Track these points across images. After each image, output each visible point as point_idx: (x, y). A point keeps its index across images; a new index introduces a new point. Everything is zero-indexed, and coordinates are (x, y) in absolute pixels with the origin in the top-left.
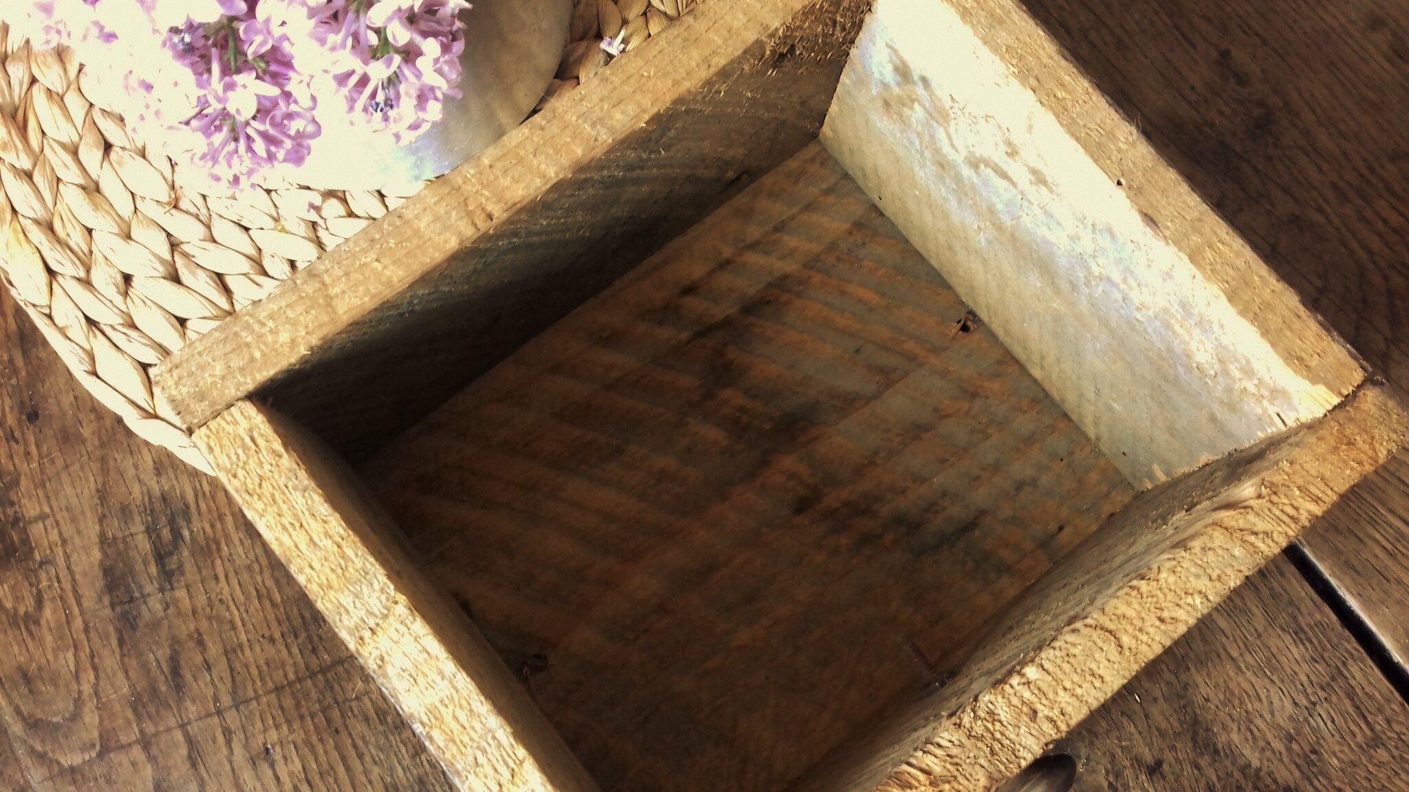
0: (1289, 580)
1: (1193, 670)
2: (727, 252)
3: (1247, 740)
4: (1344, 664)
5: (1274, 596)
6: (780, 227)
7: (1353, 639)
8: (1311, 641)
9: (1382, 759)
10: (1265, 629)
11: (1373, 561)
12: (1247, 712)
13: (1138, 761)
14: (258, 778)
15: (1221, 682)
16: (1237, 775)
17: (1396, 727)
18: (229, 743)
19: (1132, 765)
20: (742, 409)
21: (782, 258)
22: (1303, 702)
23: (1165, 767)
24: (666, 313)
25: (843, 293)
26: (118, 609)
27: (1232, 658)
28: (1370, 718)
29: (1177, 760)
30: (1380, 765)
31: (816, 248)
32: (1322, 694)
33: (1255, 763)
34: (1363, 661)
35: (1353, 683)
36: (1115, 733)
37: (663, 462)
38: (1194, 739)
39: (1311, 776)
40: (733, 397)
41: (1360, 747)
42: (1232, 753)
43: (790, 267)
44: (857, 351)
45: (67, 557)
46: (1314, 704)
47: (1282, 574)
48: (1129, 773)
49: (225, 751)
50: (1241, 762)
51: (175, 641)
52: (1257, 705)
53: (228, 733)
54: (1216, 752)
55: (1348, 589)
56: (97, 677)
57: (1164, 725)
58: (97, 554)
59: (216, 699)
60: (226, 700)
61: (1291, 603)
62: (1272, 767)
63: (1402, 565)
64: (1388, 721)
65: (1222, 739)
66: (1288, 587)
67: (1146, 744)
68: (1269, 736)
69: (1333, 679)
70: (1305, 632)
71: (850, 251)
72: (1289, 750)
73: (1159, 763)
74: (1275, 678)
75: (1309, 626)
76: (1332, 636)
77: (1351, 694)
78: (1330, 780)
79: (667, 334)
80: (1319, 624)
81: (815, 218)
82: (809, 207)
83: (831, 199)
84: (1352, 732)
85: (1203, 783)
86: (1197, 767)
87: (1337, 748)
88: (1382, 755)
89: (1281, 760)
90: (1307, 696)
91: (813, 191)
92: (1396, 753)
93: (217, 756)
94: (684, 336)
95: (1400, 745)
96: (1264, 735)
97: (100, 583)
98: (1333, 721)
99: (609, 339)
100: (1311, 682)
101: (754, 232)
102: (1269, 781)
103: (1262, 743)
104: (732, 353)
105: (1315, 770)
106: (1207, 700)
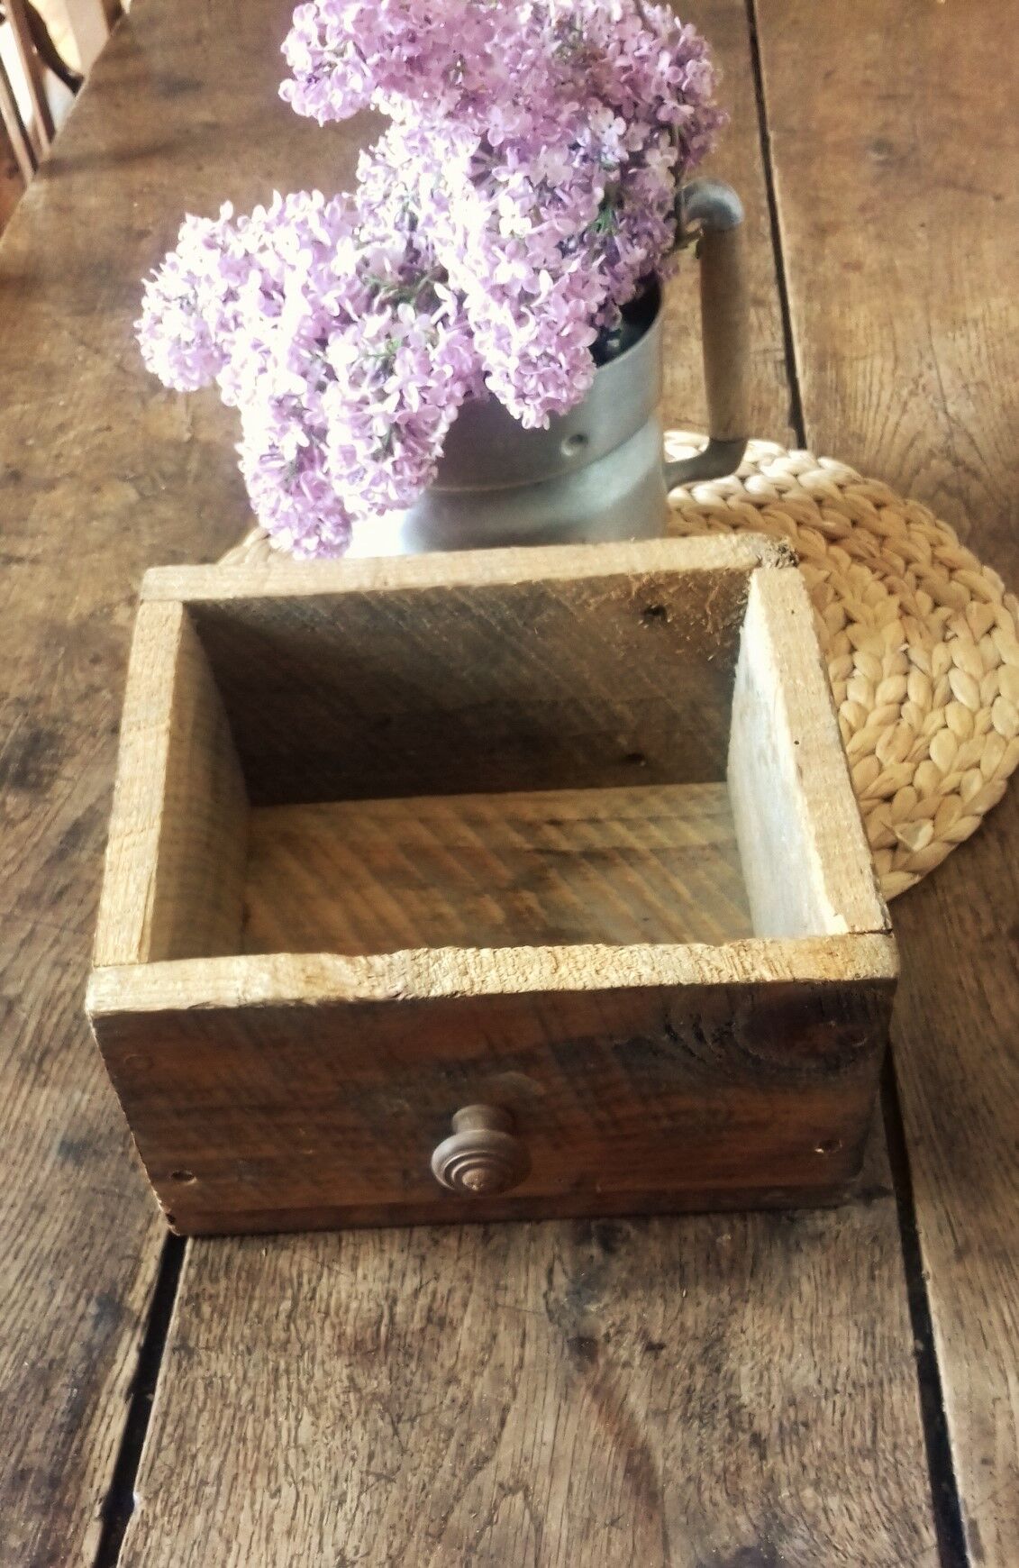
0: (892, 1293)
1: (750, 1305)
2: (602, 815)
3: (752, 1379)
4: (891, 1381)
5: (870, 1295)
6: (655, 820)
7: (915, 1369)
8: (873, 1346)
9: (864, 1470)
10: (840, 1315)
11: (985, 1324)
12: (770, 1361)
13: (644, 1334)
14: (49, 974)
15: (766, 1328)
16: (721, 1397)
17: (899, 1455)
18: (52, 946)
19: (638, 1334)
20: (529, 910)
21: (640, 837)
22: (827, 1383)
23: (664, 1352)
24: (529, 828)
25: (665, 880)
26: (64, 846)
27: (792, 1317)
28: (880, 1432)
29: (678, 1354)
30: (859, 1472)
31: (669, 843)
32: (850, 1389)
33: (745, 1399)
34: (910, 1389)
35: (886, 1398)
36: (645, 1304)
37: (446, 909)
38: (706, 1350)
39: (787, 1440)
40: (530, 899)
41: (852, 1449)
42: (731, 1379)
43: (640, 846)
44: (646, 920)
45: (63, 805)
46: (836, 1392)
47: (890, 1286)
48: (629, 1337)
49: (45, 949)
50: (733, 1391)
51: (76, 879)
52: (784, 1361)
53: (57, 941)
54: (718, 1370)
55: (942, 1331)
56: (16, 872)
57: (690, 1323)
58: (80, 813)
59: (69, 920)
60: (73, 925)
61: (879, 1310)
62: (757, 1411)
63: (1010, 1343)
64: (895, 1447)
65: (730, 1365)
66: (887, 1298)
67: (663, 1328)
68: (775, 1390)
69: (871, 1385)
70: (874, 1337)
71: (693, 858)
72: (784, 1410)
73: (661, 1346)
74: (817, 1353)
75: (883, 1337)
76: (897, 1353)
77: (876, 1408)
78: (802, 1454)
79: (518, 840)
80: (893, 1341)
81: (683, 826)
82: (686, 818)
83: (708, 821)
84: (853, 1433)
85: (686, 1383)
86: (692, 1369)
87: (828, 1436)
88: (867, 1467)
89: (770, 1413)
90: (835, 1379)
91: (697, 810)
92: (882, 1473)
93: (40, 949)
94: (528, 846)
95: (892, 1470)
96: (770, 1385)
97: (66, 828)
98: (843, 1414)
99: (476, 822)
100: (847, 1376)
101: (632, 812)
102: (745, 1418)
103: (763, 1389)
104: (553, 874)
105: (794, 1438)
106: (743, 1332)
